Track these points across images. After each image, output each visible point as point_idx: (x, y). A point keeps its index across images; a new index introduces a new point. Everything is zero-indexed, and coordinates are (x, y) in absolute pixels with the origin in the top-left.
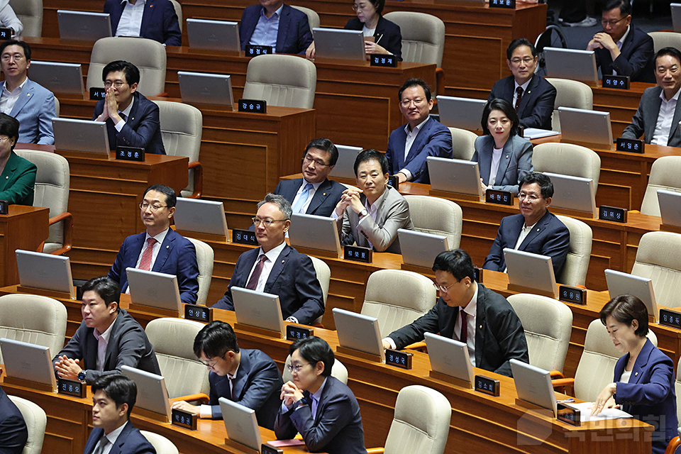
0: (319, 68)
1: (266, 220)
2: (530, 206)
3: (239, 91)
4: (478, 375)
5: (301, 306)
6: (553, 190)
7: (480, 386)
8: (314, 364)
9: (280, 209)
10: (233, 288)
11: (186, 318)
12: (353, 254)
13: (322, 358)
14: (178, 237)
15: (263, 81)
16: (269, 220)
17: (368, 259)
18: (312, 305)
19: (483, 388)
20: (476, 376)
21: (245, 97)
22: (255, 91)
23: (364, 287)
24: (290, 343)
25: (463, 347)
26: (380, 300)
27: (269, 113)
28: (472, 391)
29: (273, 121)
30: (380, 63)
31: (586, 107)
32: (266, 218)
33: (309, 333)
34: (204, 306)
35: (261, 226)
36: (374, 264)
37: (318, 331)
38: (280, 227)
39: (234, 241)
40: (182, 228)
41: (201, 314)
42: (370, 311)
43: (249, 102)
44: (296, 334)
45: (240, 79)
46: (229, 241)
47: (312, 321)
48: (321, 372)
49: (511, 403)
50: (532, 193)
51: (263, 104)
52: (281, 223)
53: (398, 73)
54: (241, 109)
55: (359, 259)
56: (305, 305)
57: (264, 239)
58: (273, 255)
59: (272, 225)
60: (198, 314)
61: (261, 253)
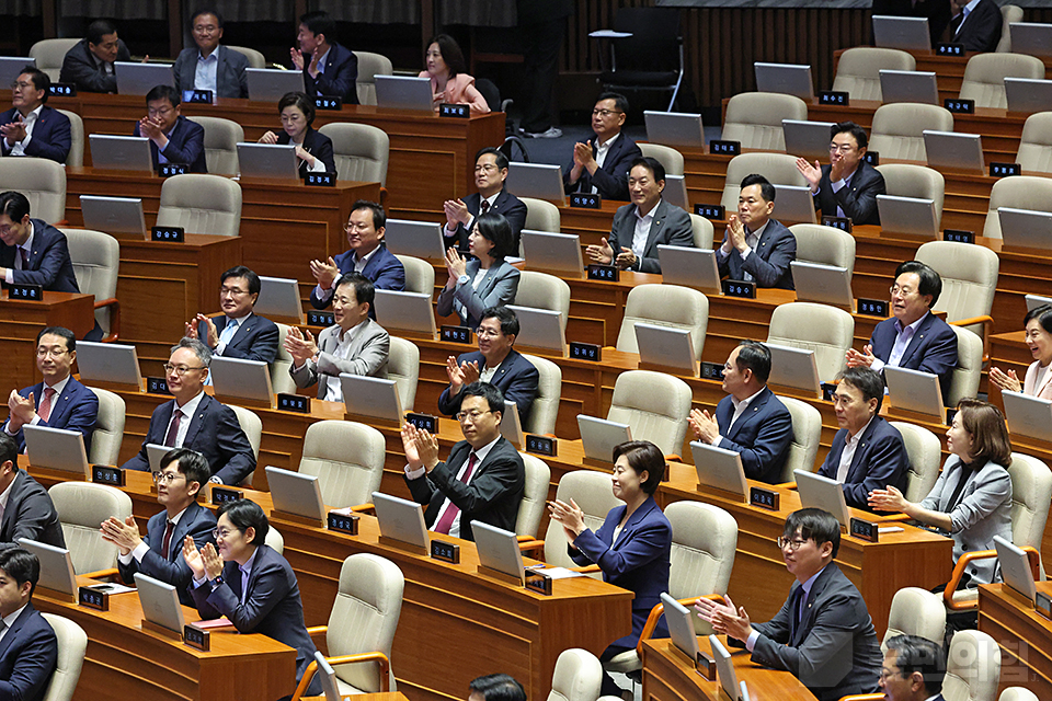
0: (245, 188)
1: (180, 367)
2: (487, 343)
3: (152, 216)
4: (434, 539)
5: (227, 461)
6: (518, 326)
7: (437, 552)
8: (243, 529)
9: (197, 355)
10: (149, 445)
11: (94, 481)
12: (289, 403)
13: (254, 524)
14: (81, 386)
15: (180, 205)
16: (184, 367)
17: (306, 408)
18: (240, 461)
19: (440, 554)
20: (432, 542)
21: (158, 224)
22: (170, 217)
23: (302, 441)
24: (216, 507)
25: (416, 508)
26: (321, 456)
27: (188, 242)
28: (428, 558)
29: (193, 251)
30: (316, 182)
31: (551, 229)
32: (181, 364)
33: (237, 496)
34: (115, 467)
35: (174, 374)
36: (313, 415)
37: (248, 493)
38: (196, 376)
39: (149, 391)
40: (88, 377)
41: (111, 477)
42: (310, 469)
43: (164, 229)
44: (223, 497)
45: (153, 203)
46: (143, 391)
47: (239, 480)
48: (251, 539)
49: (474, 572)
50: (490, 328)
51: (180, 231)
52: (197, 372)
53: (337, 193)
54: (154, 237)
55: (295, 409)
56: (232, 460)
57: (177, 389)
58: (190, 409)
59: (187, 373)
60: (107, 476)
61: (176, 408)
